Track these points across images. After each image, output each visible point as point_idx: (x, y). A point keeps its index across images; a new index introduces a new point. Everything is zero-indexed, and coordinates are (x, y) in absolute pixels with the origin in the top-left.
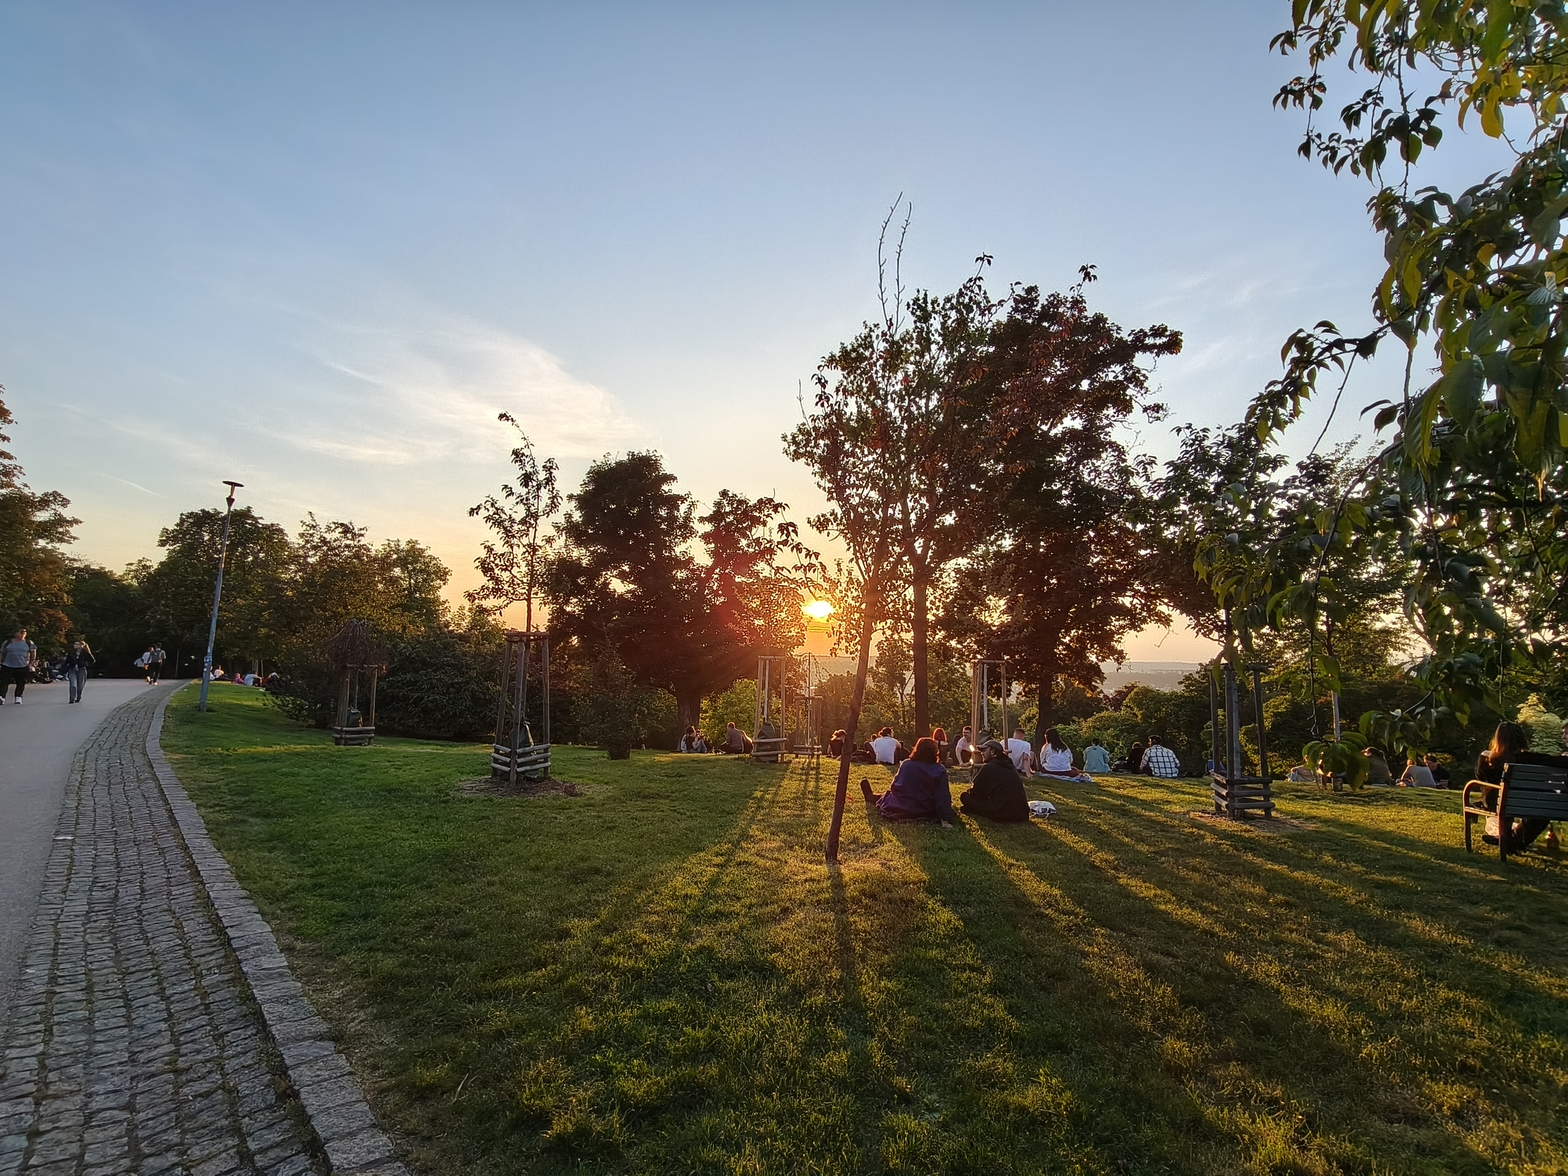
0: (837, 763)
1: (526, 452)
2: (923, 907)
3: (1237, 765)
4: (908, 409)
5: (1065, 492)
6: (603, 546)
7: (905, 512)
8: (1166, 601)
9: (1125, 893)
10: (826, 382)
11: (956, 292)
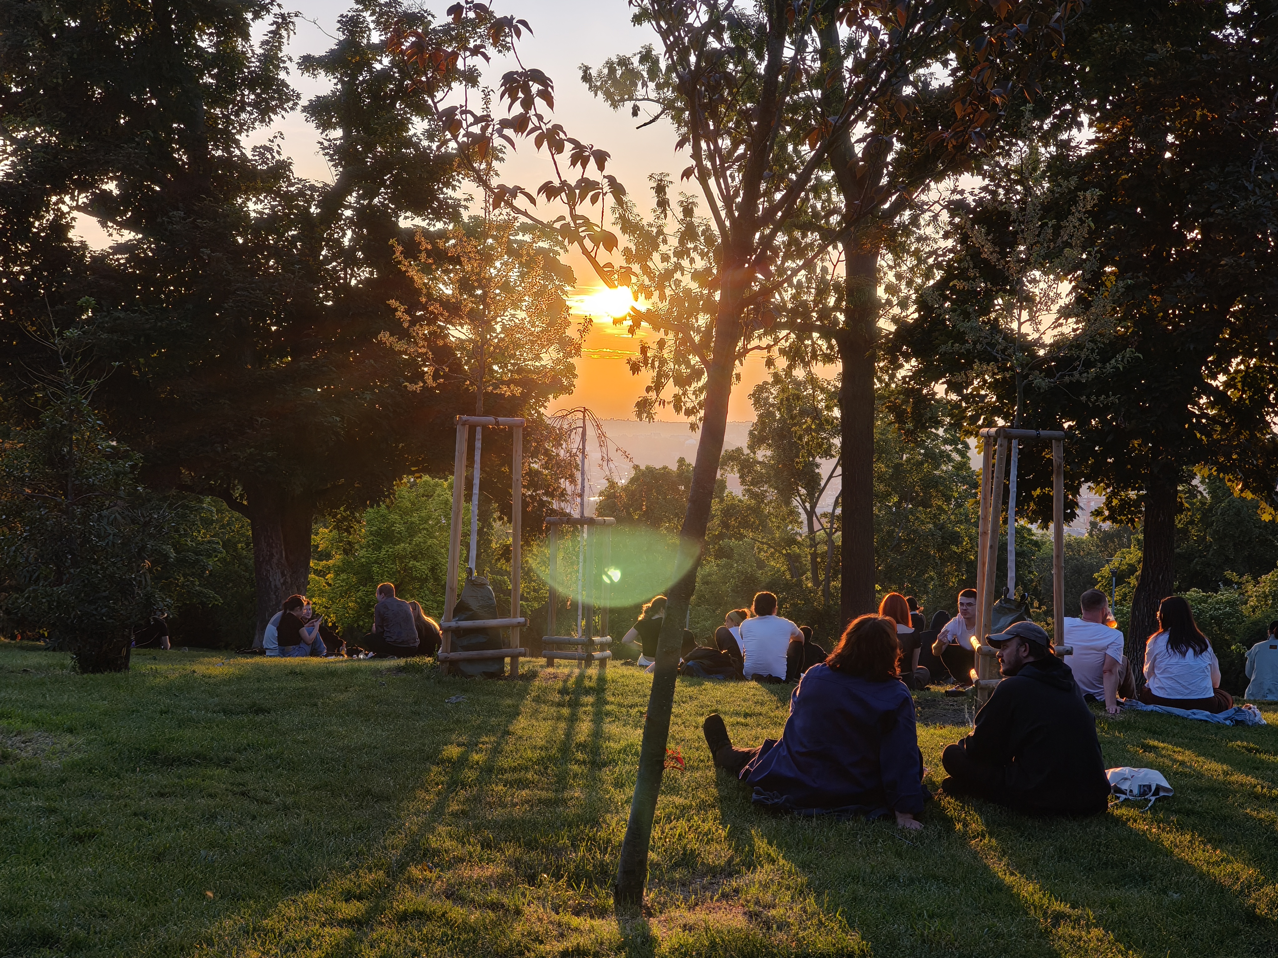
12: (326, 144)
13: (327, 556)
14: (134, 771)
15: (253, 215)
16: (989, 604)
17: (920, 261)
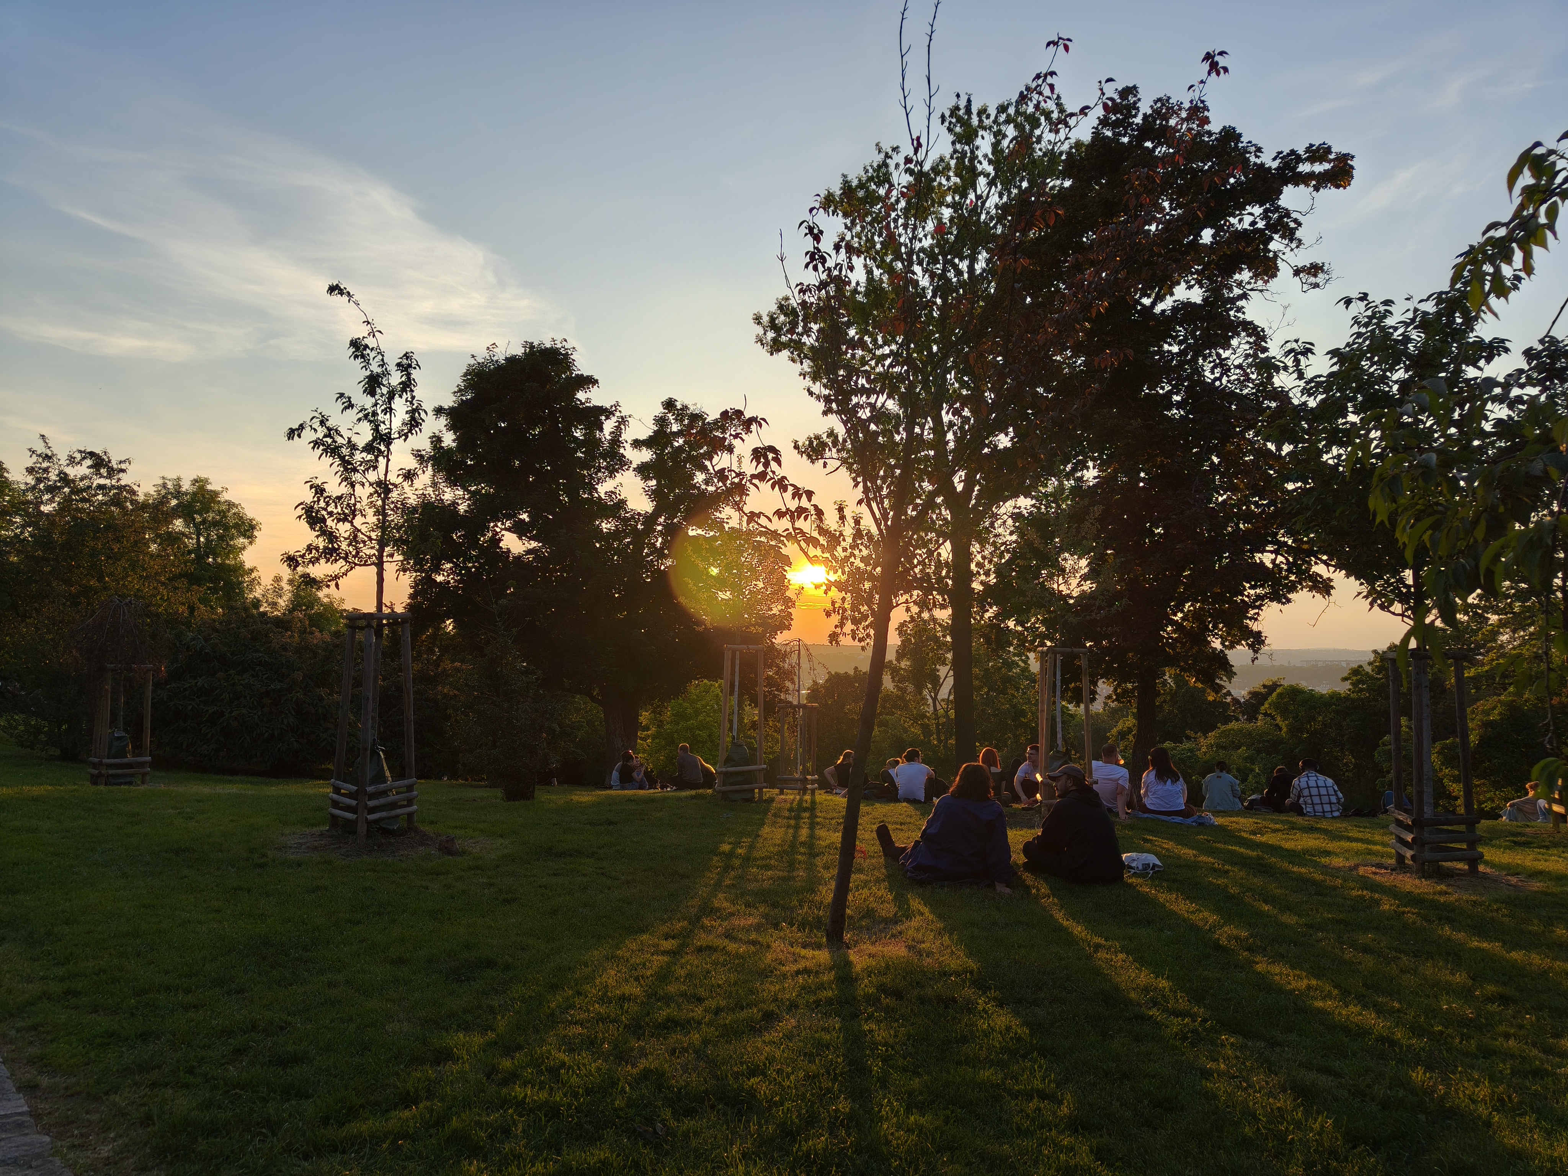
0: (839, 800)
1: (371, 342)
2: (969, 1007)
3: (1428, 798)
4: (943, 276)
5: (1177, 398)
6: (489, 484)
7: (939, 429)
8: (1325, 558)
9: (1264, 984)
10: (821, 232)
11: (1015, 97)
12: (647, 489)
13: (647, 728)
14: (538, 860)
15: (605, 530)
16: (1047, 753)
17: (997, 548)
